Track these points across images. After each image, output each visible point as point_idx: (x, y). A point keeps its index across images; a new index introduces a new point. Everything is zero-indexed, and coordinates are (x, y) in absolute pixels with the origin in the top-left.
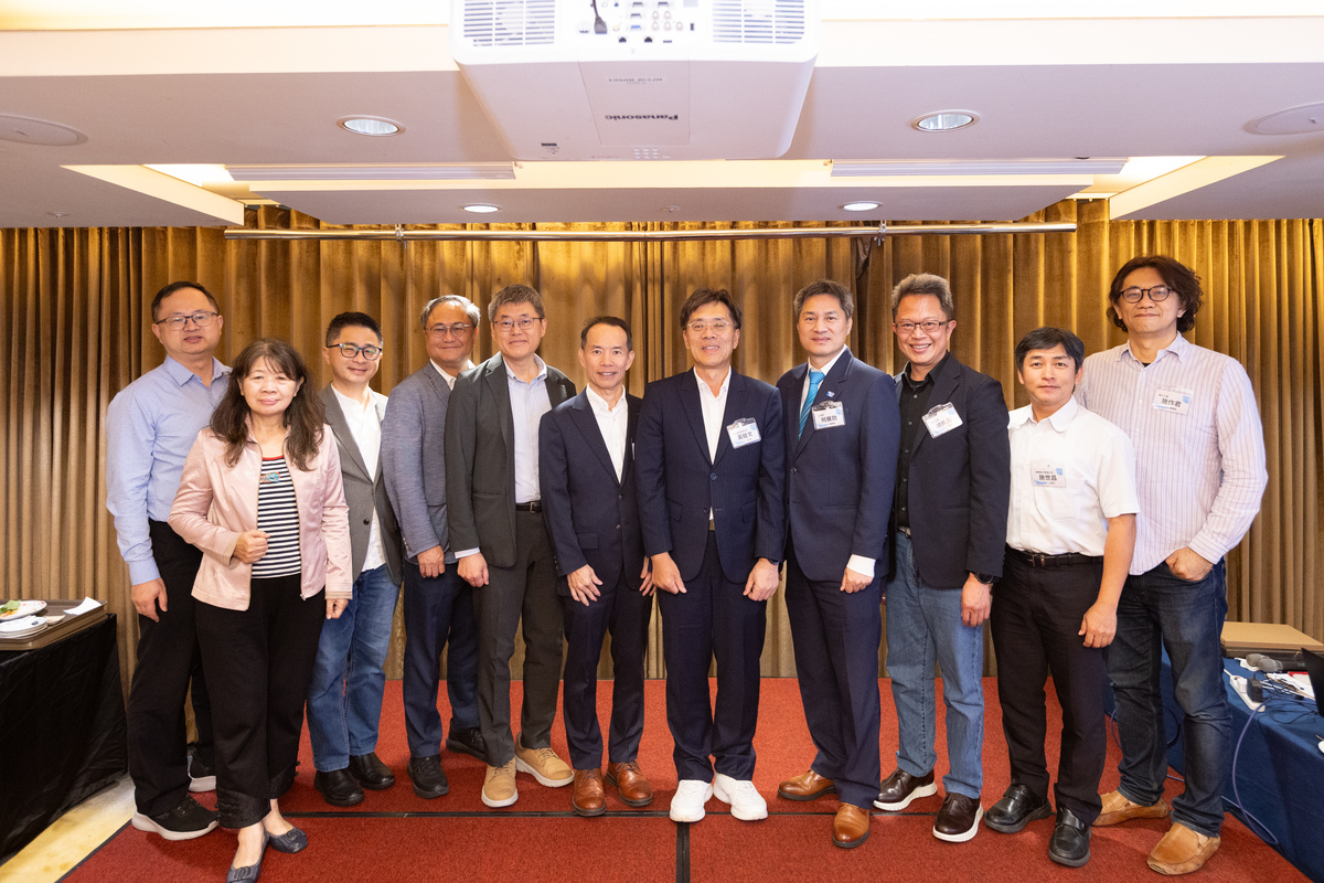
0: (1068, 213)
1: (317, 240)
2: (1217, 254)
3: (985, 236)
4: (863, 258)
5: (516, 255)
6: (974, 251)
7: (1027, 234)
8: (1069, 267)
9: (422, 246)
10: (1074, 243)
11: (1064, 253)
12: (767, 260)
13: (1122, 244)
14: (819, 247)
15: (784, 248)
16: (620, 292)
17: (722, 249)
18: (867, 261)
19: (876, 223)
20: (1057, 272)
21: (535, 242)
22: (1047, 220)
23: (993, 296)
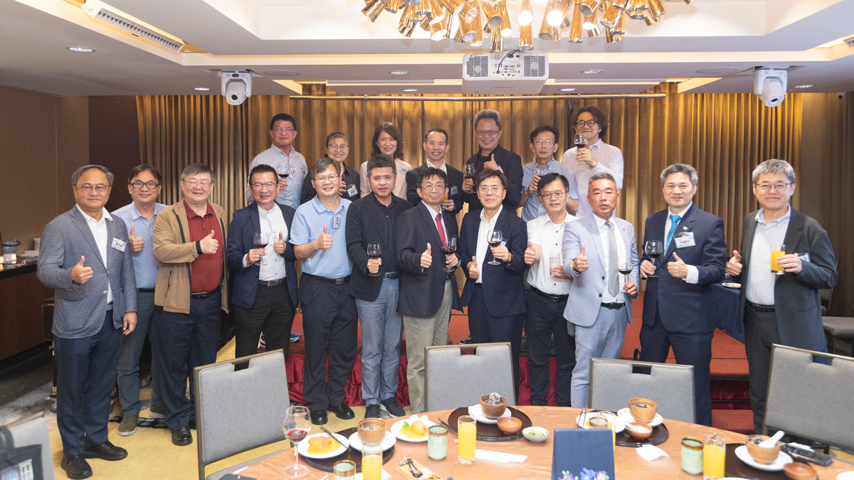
0: (665, 88)
1: (325, 100)
2: (732, 107)
3: (627, 99)
4: (571, 108)
6: (621, 106)
7: (646, 98)
8: (664, 113)
10: (667, 102)
11: (662, 106)
12: (527, 109)
13: (689, 102)
14: (551, 104)
15: (535, 104)
16: (461, 122)
17: (507, 104)
18: (572, 109)
19: (576, 94)
20: (659, 114)
21: (423, 101)
22: (655, 92)
23: (630, 125)
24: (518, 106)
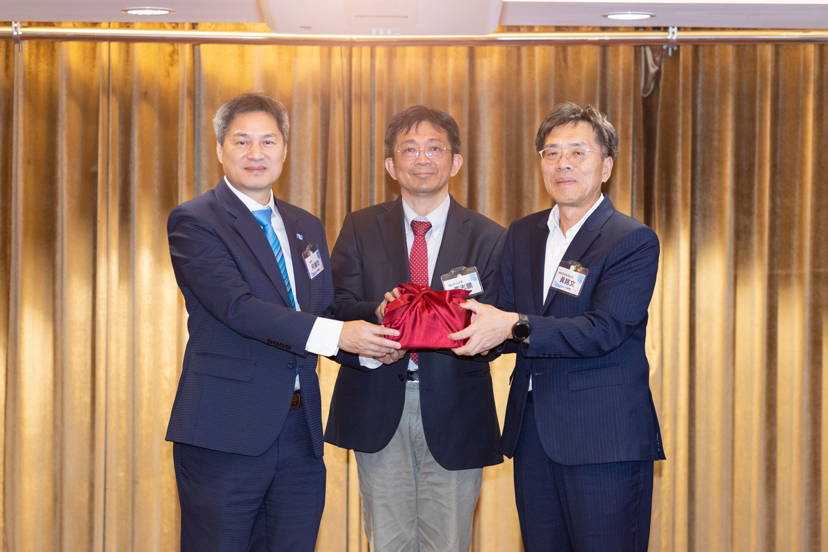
3: (822, 45)
4: (653, 70)
5: (168, 59)
9: (38, 46)
12: (519, 71)
14: (590, 58)
15: (542, 56)
19: (664, 30)
21: (195, 42)
24: (490, 65)
